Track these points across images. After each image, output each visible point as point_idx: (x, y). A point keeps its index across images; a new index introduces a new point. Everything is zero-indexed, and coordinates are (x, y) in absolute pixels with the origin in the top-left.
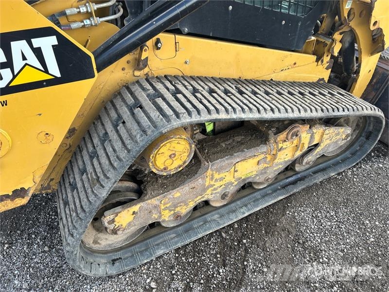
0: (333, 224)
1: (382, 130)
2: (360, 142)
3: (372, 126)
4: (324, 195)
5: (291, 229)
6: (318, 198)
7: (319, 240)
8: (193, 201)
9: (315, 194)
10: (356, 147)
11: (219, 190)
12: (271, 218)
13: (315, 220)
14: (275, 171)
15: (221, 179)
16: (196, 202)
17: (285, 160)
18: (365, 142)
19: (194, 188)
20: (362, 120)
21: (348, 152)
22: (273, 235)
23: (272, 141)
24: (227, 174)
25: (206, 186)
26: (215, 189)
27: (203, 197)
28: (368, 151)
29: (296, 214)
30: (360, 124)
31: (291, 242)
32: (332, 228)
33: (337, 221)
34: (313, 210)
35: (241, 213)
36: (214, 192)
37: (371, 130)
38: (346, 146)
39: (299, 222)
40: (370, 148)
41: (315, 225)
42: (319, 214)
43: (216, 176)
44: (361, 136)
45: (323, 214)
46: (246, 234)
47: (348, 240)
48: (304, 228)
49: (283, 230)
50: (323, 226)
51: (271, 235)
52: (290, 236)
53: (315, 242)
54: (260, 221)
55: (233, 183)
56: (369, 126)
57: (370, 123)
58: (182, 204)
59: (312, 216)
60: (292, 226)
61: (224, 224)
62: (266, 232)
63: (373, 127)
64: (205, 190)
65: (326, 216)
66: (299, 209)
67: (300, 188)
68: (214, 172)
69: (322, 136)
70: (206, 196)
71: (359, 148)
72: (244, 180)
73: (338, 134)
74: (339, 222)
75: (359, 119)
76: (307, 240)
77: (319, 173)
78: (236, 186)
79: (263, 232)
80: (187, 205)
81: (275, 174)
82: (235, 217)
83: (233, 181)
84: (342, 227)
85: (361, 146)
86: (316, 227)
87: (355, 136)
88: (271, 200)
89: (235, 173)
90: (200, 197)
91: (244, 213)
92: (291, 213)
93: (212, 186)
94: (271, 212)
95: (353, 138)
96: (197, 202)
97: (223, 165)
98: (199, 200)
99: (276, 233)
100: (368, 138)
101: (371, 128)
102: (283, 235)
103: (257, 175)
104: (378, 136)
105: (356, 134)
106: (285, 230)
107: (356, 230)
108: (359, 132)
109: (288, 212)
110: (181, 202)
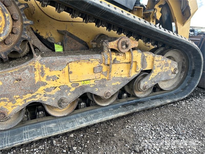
0: (172, 136)
1: (202, 65)
2: (187, 80)
3: (193, 64)
4: (163, 116)
5: (128, 140)
6: (156, 118)
7: (158, 150)
8: (22, 98)
9: (154, 115)
10: (185, 84)
11: (54, 92)
12: (110, 130)
13: (153, 132)
14: (114, 87)
15: (55, 78)
16: (25, 100)
17: (122, 76)
18: (191, 79)
19: (20, 80)
20: (185, 61)
21: (179, 88)
22: (108, 144)
23: (106, 52)
24: (60, 73)
25: (36, 81)
26: (48, 90)
27: (34, 97)
28: (195, 85)
29: (135, 127)
30: (184, 66)
31: (127, 151)
32: (172, 139)
33: (176, 134)
34: (152, 125)
35: (79, 123)
36: (48, 93)
37: (194, 68)
38: (177, 84)
39: (138, 134)
40: (196, 83)
41: (154, 136)
42: (158, 128)
43: (47, 72)
44: (187, 75)
45: (162, 128)
46: (79, 143)
47: (189, 149)
48: (142, 138)
49: (120, 140)
50: (162, 137)
51: (106, 145)
52: (126, 145)
53: (153, 150)
54: (98, 132)
55: (70, 88)
56: (191, 65)
57: (191, 62)
58: (5, 98)
59: (151, 129)
60: (130, 137)
61: (57, 131)
62: (102, 141)
63: (195, 65)
64: (35, 87)
65: (165, 129)
66: (139, 124)
67: (140, 108)
68: (44, 66)
69: (153, 62)
70: (38, 96)
71: (187, 84)
72: (82, 88)
73: (167, 65)
74: (179, 134)
75: (183, 61)
76: (145, 150)
77: (157, 100)
78: (73, 92)
79: (99, 141)
80: (13, 101)
81: (114, 91)
82: (71, 126)
83: (69, 85)
84: (182, 138)
85: (189, 83)
86: (154, 138)
87: (182, 76)
88: (111, 115)
89: (70, 75)
90: (30, 95)
91: (82, 123)
92: (130, 127)
93: (44, 84)
94: (111, 126)
95: (182, 78)
96: (27, 101)
97: (54, 60)
98: (29, 99)
99: (112, 142)
100: (192, 76)
101: (193, 67)
102: (119, 145)
103: (95, 86)
104: (200, 72)
105: (183, 75)
106: (122, 140)
107: (197, 141)
108: (185, 73)
109: (127, 126)
110: (4, 96)
